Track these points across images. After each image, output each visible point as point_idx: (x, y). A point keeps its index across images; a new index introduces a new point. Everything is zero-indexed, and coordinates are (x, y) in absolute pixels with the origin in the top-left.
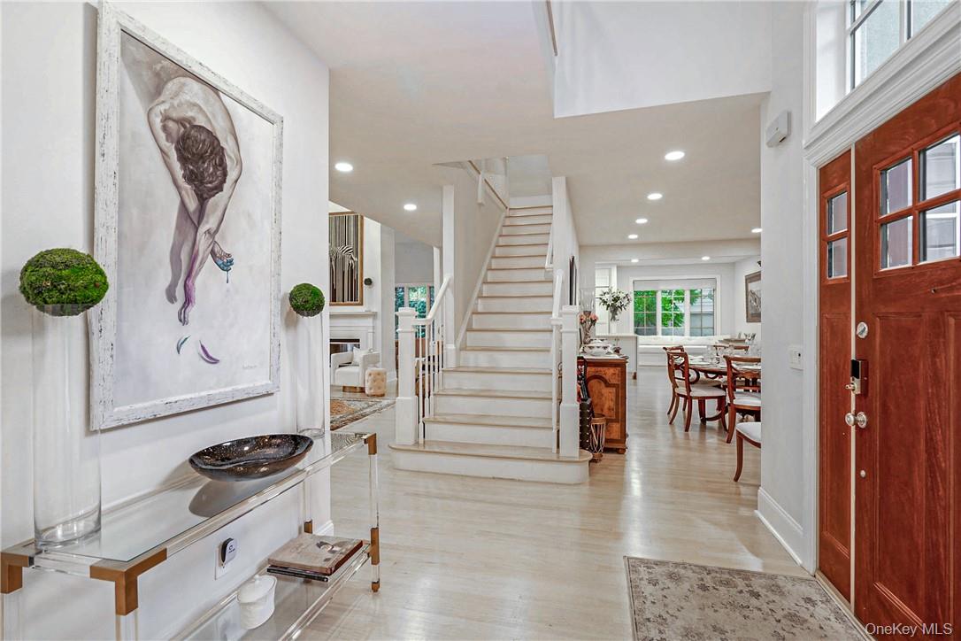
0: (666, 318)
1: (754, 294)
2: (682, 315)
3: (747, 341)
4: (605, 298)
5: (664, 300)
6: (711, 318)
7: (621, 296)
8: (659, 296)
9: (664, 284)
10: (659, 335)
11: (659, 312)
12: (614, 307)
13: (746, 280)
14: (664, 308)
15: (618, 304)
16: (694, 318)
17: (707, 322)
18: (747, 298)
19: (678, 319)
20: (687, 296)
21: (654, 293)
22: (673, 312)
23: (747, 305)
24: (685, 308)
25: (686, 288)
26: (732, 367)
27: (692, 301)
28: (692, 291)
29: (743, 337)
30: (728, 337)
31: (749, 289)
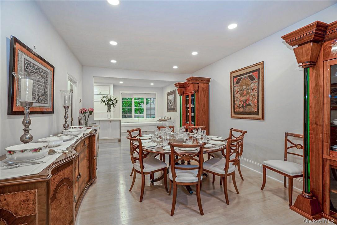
0: (136, 110)
1: (170, 100)
2: (143, 109)
3: (168, 120)
4: (103, 99)
5: (136, 102)
6: (154, 110)
7: (113, 98)
8: (133, 100)
9: (136, 95)
10: (133, 118)
11: (133, 108)
12: (109, 104)
13: (167, 94)
14: (135, 106)
15: (111, 103)
16: (147, 110)
17: (152, 112)
18: (167, 102)
19: (141, 111)
20: (145, 101)
21: (131, 99)
22: (139, 108)
23: (167, 105)
24: (144, 106)
25: (145, 97)
26: (174, 152)
27: (147, 103)
28: (147, 99)
29: (166, 118)
30: (160, 118)
31: (168, 98)
